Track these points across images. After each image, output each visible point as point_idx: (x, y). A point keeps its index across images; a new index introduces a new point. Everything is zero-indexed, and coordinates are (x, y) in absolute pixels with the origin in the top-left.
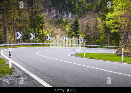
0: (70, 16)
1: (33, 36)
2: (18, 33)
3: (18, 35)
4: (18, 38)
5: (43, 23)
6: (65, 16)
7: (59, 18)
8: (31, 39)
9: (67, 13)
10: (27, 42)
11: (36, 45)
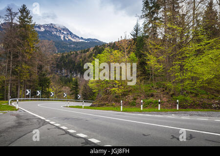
0: (79, 76)
1: (39, 93)
2: (28, 90)
3: (27, 92)
4: (27, 94)
5: (49, 83)
6: (75, 75)
7: (69, 77)
8: (38, 95)
9: (76, 74)
10: (34, 97)
11: (41, 100)
